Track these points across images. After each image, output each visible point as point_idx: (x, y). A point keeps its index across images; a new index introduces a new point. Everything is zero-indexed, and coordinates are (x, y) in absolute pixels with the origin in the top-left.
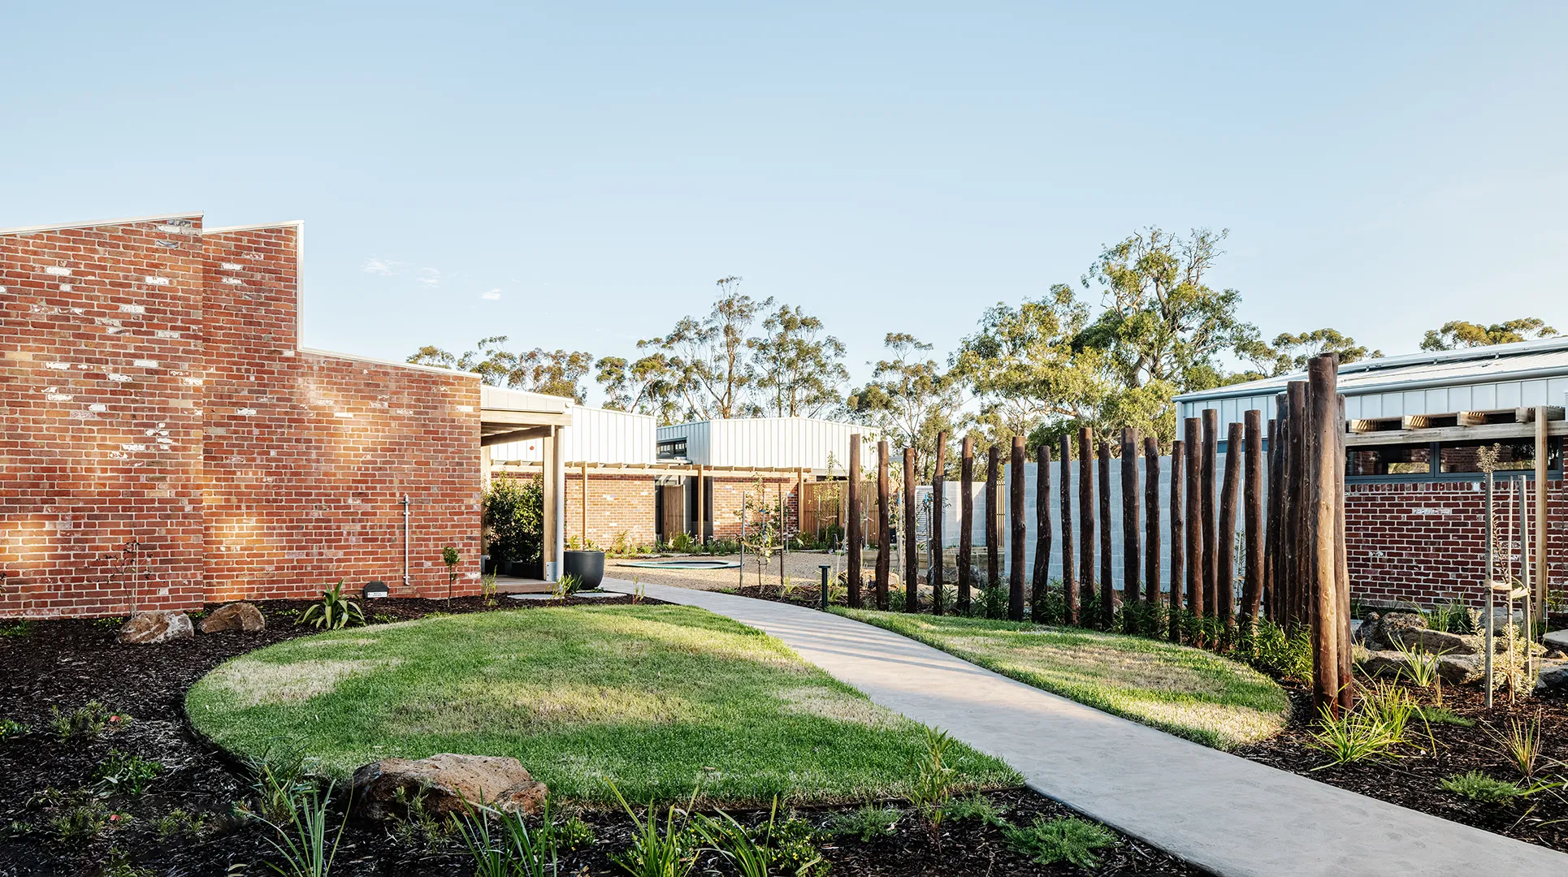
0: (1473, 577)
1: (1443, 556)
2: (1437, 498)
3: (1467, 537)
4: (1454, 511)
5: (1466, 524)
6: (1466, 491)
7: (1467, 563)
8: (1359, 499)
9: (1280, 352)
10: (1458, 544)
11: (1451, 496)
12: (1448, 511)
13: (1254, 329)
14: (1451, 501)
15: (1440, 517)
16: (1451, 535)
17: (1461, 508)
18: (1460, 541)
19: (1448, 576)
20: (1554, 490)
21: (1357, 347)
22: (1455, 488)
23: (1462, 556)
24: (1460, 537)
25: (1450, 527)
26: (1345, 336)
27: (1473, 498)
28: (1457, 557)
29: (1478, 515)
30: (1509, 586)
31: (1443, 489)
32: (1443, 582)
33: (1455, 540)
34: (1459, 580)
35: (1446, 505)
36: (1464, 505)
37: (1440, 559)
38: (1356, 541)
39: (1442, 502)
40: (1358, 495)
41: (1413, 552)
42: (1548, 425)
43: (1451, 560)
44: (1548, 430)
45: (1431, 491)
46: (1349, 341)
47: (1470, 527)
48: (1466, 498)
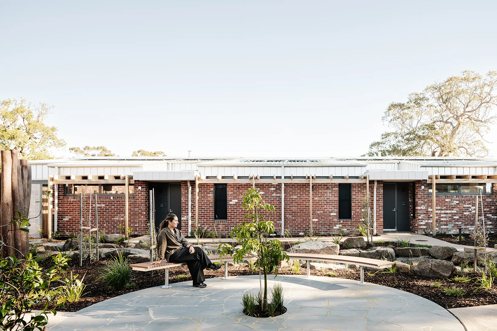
0: (111, 225)
1: (102, 219)
2: (100, 201)
3: (109, 213)
4: (105, 205)
5: (109, 209)
6: (109, 199)
7: (109, 221)
8: (76, 201)
9: (86, 152)
10: (106, 215)
11: (105, 201)
12: (104, 205)
13: (64, 142)
14: (105, 202)
15: (101, 207)
16: (105, 212)
17: (107, 204)
18: (107, 214)
19: (104, 225)
20: (132, 199)
21: (112, 153)
22: (106, 198)
23: (108, 219)
24: (107, 213)
25: (104, 210)
26: (108, 149)
27: (111, 201)
28: (106, 219)
29: (112, 207)
30: (90, 228)
31: (102, 198)
32: (102, 227)
33: (106, 214)
34: (107, 226)
35: (103, 204)
36: (108, 203)
37: (101, 220)
38: (75, 215)
39: (102, 203)
40: (76, 200)
41: (93, 218)
42: (129, 180)
43: (105, 220)
44: (129, 182)
45: (99, 199)
46: (109, 151)
47: (110, 210)
48: (109, 201)
